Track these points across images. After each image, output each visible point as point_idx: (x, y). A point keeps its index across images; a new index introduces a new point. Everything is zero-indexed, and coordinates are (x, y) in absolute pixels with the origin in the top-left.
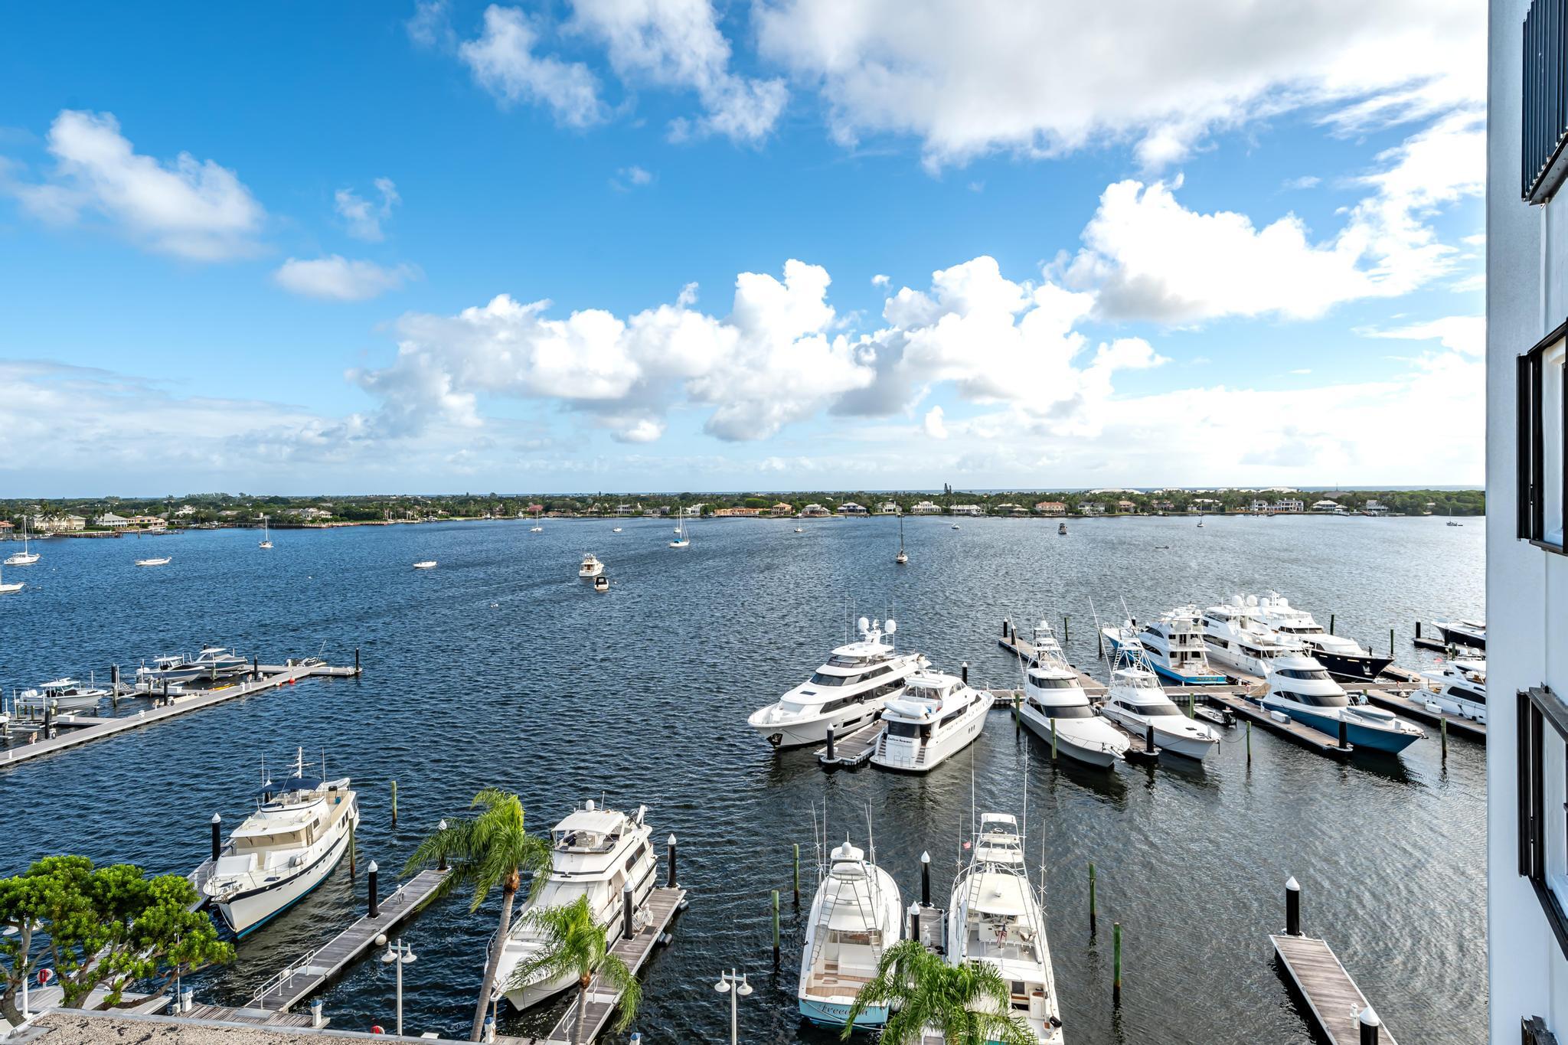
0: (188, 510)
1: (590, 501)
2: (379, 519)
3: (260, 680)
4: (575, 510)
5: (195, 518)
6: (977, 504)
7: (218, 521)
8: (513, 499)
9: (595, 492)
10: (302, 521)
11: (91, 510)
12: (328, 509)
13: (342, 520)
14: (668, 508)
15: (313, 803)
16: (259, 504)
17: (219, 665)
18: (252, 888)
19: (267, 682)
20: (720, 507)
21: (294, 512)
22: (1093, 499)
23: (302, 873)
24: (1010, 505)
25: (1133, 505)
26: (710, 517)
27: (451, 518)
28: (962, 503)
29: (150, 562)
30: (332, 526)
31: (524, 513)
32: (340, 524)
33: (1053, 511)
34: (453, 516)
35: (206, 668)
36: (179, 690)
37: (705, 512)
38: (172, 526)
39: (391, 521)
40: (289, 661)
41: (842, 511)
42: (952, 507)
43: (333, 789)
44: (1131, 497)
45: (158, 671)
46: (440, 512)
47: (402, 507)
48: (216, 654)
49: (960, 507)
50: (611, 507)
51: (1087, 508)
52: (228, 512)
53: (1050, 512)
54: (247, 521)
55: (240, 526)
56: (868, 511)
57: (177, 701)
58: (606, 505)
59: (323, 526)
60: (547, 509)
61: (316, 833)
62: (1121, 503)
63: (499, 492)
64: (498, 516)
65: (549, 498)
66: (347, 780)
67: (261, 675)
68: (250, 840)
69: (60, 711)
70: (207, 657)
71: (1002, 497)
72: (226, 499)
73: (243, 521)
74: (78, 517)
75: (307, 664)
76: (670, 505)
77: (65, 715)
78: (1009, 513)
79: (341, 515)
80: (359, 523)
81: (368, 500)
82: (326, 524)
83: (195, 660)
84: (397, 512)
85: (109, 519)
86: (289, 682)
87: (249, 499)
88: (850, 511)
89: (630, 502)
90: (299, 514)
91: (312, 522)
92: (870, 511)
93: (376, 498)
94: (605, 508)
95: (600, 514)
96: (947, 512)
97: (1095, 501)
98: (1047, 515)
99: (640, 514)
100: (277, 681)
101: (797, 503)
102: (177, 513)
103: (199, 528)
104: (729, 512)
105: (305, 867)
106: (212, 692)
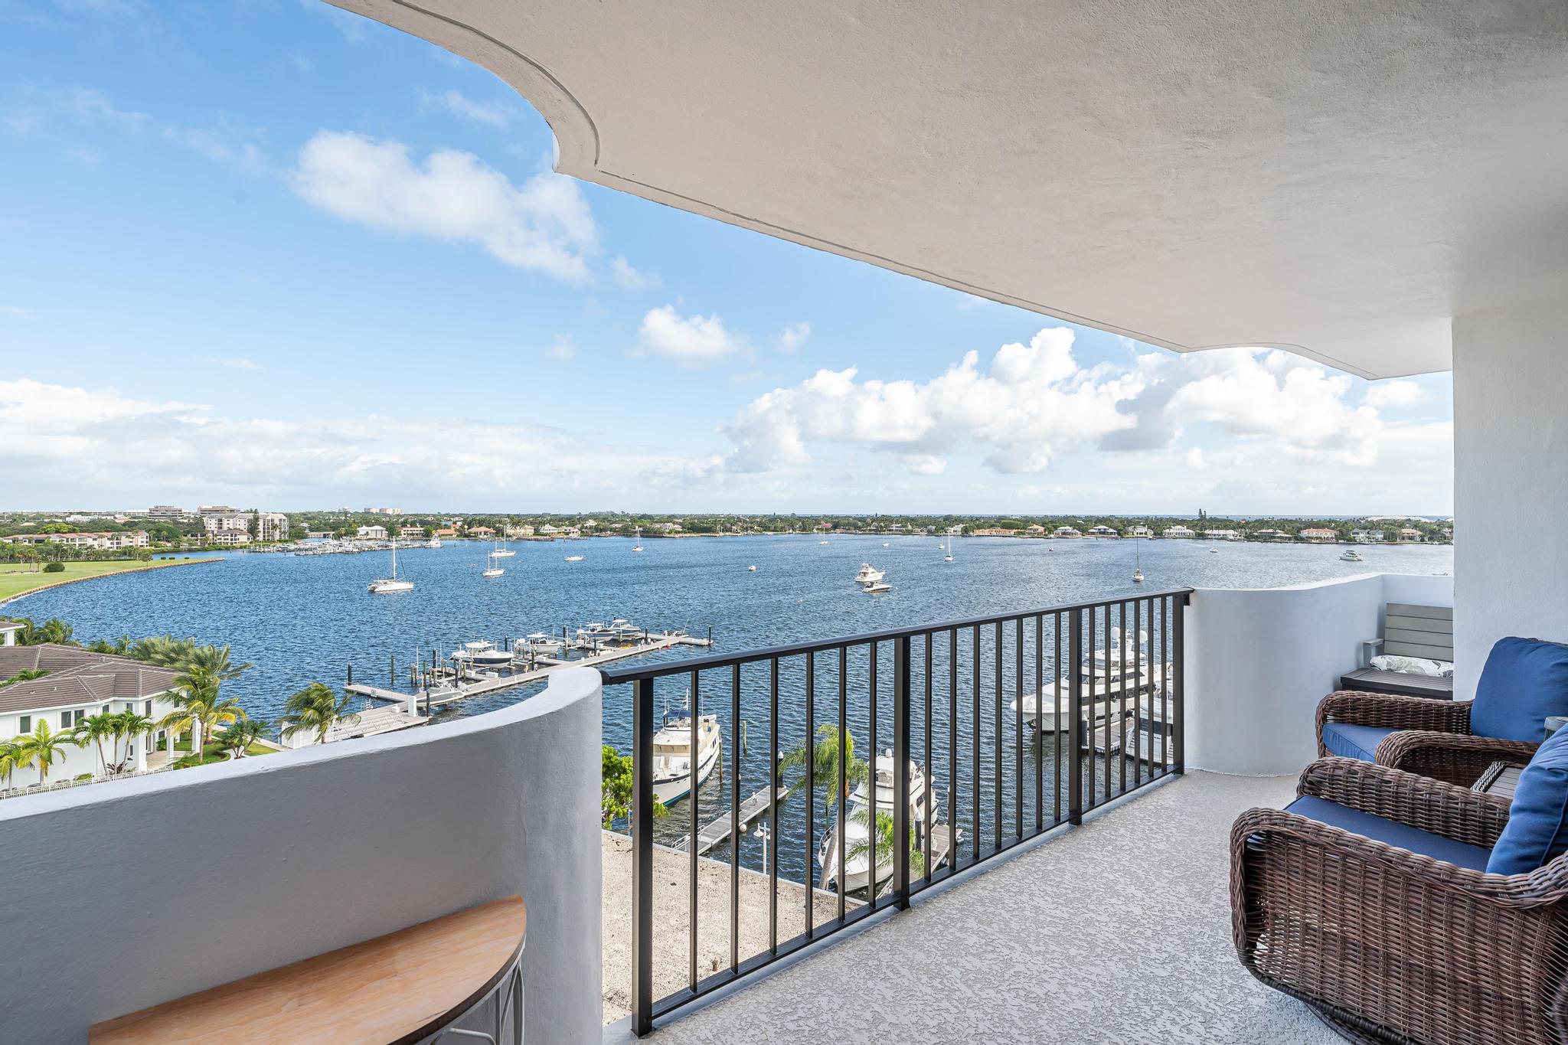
0: (591, 523)
1: (869, 520)
2: (714, 532)
3: (649, 644)
4: (859, 528)
5: (597, 529)
6: (1234, 529)
7: (610, 531)
8: (808, 518)
9: (873, 513)
10: (663, 533)
11: (537, 521)
12: (680, 524)
13: (689, 532)
14: (934, 527)
16: (635, 519)
17: (624, 631)
18: (666, 778)
19: (653, 646)
20: (979, 527)
21: (658, 526)
22: (1370, 526)
24: (1271, 531)
25: (1419, 533)
26: (970, 536)
27: (764, 532)
28: (1217, 528)
29: (572, 559)
30: (682, 537)
31: (818, 529)
32: (688, 535)
33: (1320, 538)
34: (765, 530)
35: (617, 632)
36: (602, 646)
37: (965, 532)
38: (583, 534)
39: (722, 534)
40: (666, 632)
41: (1093, 533)
42: (1207, 532)
43: (706, 721)
44: (1416, 525)
45: (589, 632)
46: (756, 527)
47: (729, 524)
48: (623, 624)
49: (1215, 532)
50: (886, 526)
51: (1361, 535)
52: (617, 525)
53: (1317, 538)
54: (628, 531)
55: (624, 535)
56: (1119, 534)
57: (601, 653)
58: (881, 525)
59: (676, 536)
60: (835, 527)
62: (1404, 531)
63: (799, 513)
64: (798, 532)
65: (836, 518)
66: (715, 716)
67: (649, 640)
68: (661, 747)
69: (539, 653)
70: (616, 626)
71: (1262, 523)
72: (614, 515)
73: (626, 532)
74: (530, 527)
75: (677, 635)
76: (937, 525)
77: (540, 656)
78: (1269, 538)
79: (688, 529)
80: (701, 535)
81: (705, 517)
82: (678, 535)
83: (610, 626)
84: (726, 527)
85: (547, 528)
86: (667, 647)
87: (628, 515)
88: (1101, 533)
89: (901, 522)
90: (661, 527)
91: (669, 533)
92: (1121, 533)
93: (711, 516)
94: (881, 527)
95: (878, 531)
96: (1201, 536)
97: (1371, 529)
98: (1313, 541)
99: (910, 533)
100: (659, 645)
101: (1050, 526)
102: (585, 525)
103: (599, 536)
104: (986, 532)
106: (621, 649)
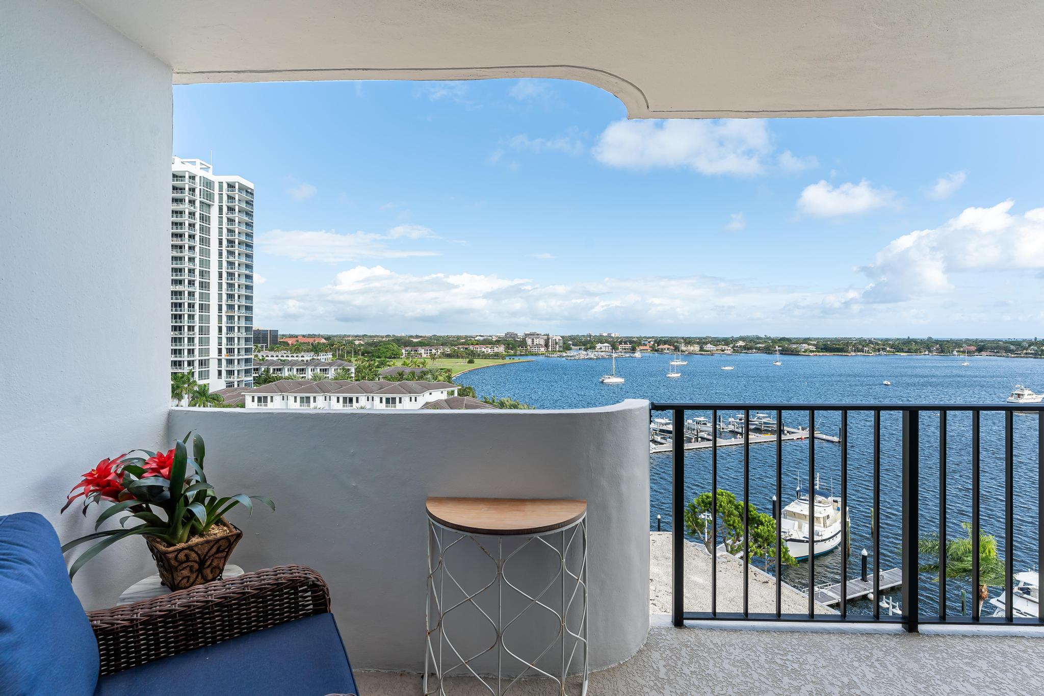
0: (741, 343)
1: (1025, 344)
2: (845, 352)
3: (785, 435)
4: (1012, 351)
5: (745, 348)
7: (756, 349)
8: (948, 341)
9: (1030, 337)
10: (799, 351)
11: (702, 342)
12: (814, 345)
13: (822, 352)
15: (826, 506)
16: (775, 341)
17: (765, 423)
18: (798, 538)
19: (789, 437)
21: (794, 346)
23: (822, 541)
27: (896, 353)
29: (726, 368)
30: (816, 355)
31: (957, 351)
32: (821, 354)
34: (898, 352)
35: (759, 423)
38: (735, 351)
39: (853, 354)
40: (800, 427)
43: (834, 501)
45: (738, 421)
46: (888, 349)
47: (860, 346)
48: (764, 417)
52: (760, 345)
54: (770, 350)
55: (766, 353)
59: (811, 354)
60: (981, 349)
61: (828, 522)
63: (935, 337)
64: (935, 353)
65: (982, 341)
67: (786, 432)
68: (794, 514)
69: (701, 431)
70: (758, 418)
72: (758, 338)
73: (768, 350)
74: (697, 345)
77: (703, 433)
79: (822, 349)
80: (832, 354)
81: (838, 340)
82: (813, 354)
83: (754, 418)
84: (857, 348)
85: (709, 347)
86: (801, 438)
87: (769, 338)
90: (797, 348)
91: (804, 352)
93: (844, 339)
100: (794, 437)
102: (736, 345)
103: (746, 353)
105: (824, 538)
106: (762, 436)
